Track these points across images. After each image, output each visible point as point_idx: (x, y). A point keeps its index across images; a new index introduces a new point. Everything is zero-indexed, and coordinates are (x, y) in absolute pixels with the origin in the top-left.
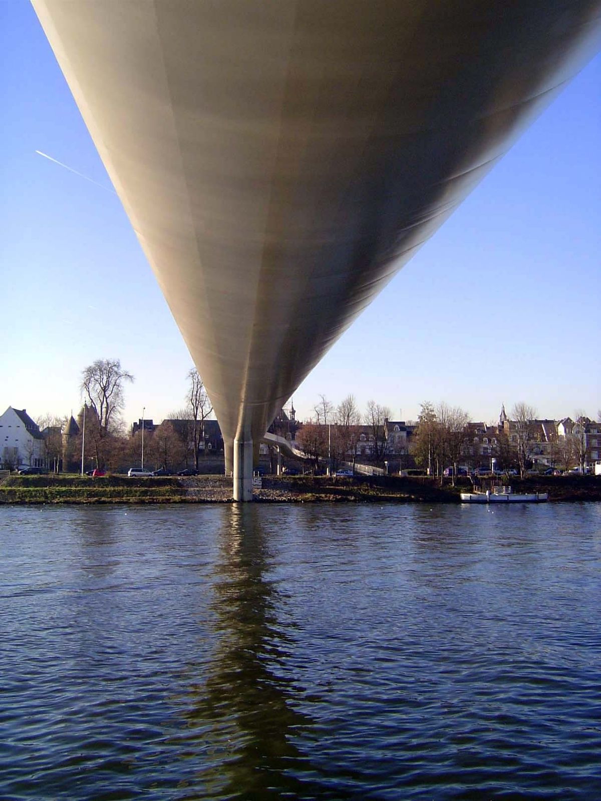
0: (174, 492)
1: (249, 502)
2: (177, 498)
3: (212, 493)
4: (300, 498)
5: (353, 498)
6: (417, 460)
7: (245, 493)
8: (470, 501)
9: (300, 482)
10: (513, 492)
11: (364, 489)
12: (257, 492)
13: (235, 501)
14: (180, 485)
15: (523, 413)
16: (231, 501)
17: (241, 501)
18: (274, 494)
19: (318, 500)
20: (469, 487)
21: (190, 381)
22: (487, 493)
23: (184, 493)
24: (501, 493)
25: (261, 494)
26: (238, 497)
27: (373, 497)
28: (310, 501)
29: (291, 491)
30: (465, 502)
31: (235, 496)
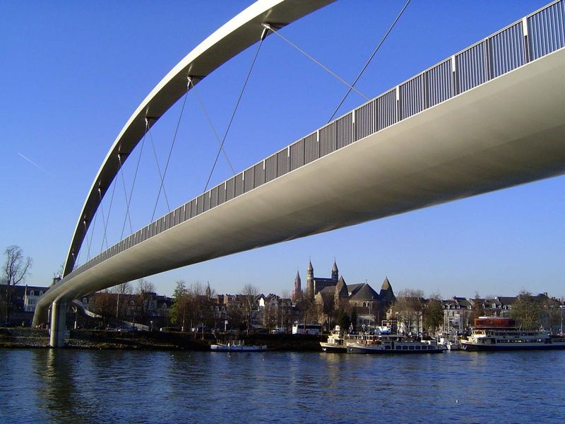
0: (7, 339)
1: (62, 348)
2: (9, 344)
3: (34, 341)
4: (98, 346)
5: (136, 347)
6: (173, 320)
7: (59, 342)
8: (217, 350)
9: (97, 335)
10: (246, 344)
11: (143, 341)
12: (67, 340)
13: (51, 347)
14: (10, 334)
15: (250, 290)
16: (49, 347)
17: (55, 348)
18: (79, 343)
19: (111, 348)
20: (213, 341)
21: (6, 256)
22: (229, 345)
23: (14, 340)
24: (238, 345)
25: (70, 342)
26: (54, 344)
27: (149, 346)
28: (106, 349)
29: (91, 341)
30: (214, 350)
31: (51, 343)
